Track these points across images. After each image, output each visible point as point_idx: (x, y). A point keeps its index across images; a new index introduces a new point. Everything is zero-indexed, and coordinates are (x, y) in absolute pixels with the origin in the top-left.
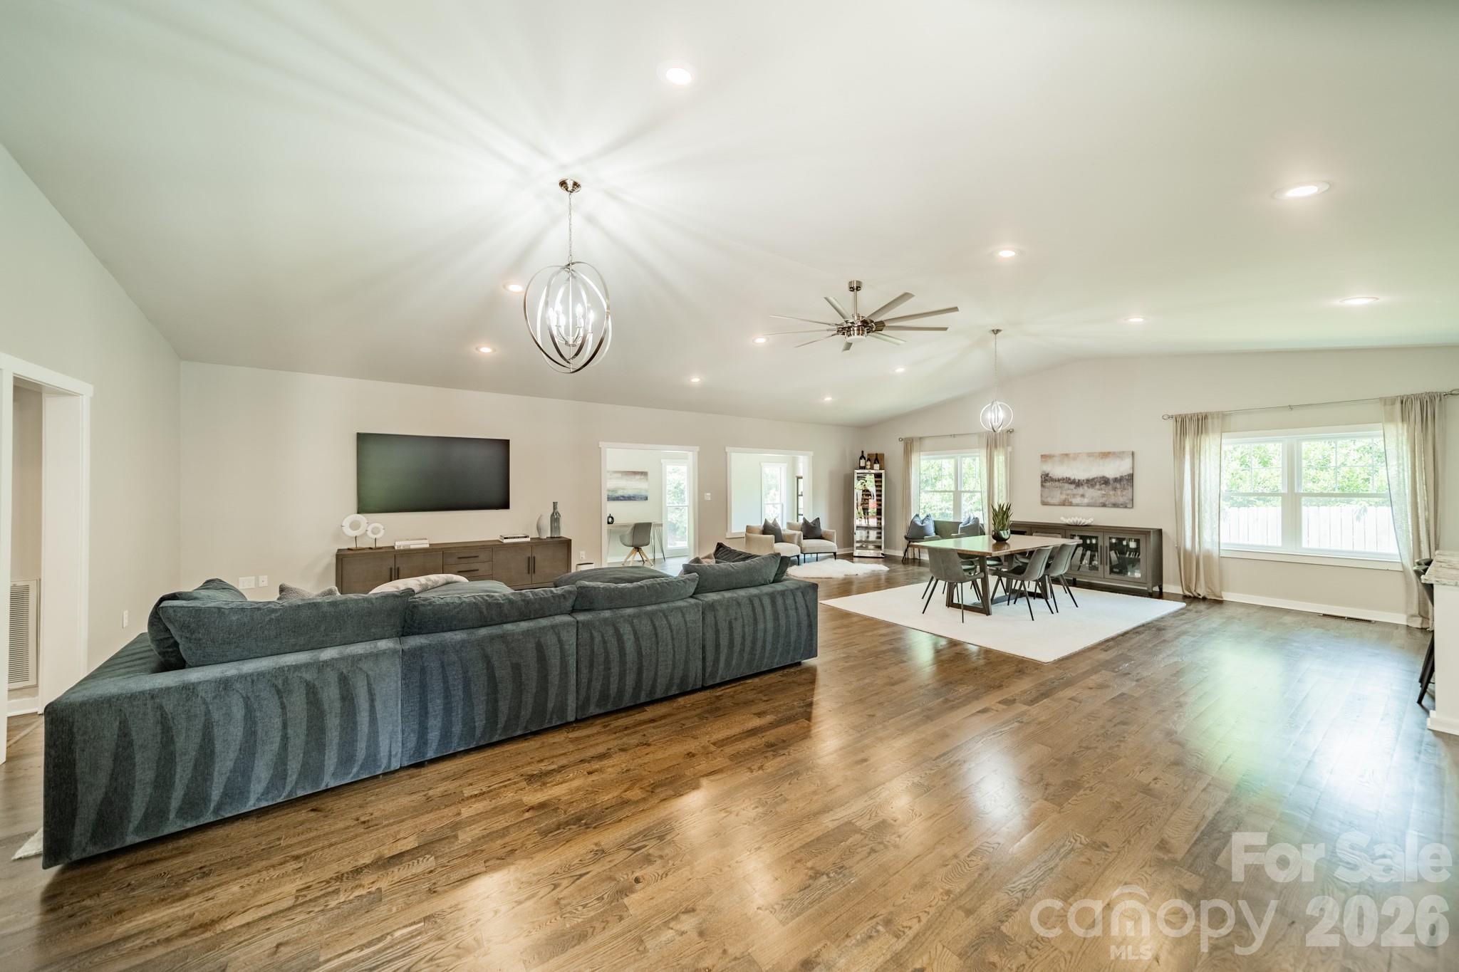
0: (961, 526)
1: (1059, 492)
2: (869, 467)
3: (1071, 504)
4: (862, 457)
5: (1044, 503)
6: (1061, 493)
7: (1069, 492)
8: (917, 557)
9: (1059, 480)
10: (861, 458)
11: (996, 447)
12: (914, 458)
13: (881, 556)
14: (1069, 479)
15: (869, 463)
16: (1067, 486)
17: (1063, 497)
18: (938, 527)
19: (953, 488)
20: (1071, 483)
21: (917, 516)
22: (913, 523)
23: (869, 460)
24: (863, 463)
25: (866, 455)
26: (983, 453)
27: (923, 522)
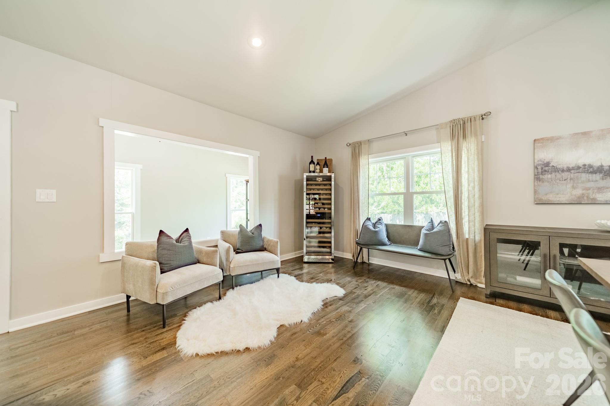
0: (423, 231)
1: (570, 186)
2: (318, 171)
3: (594, 202)
4: (312, 162)
5: (540, 203)
6: (574, 188)
7: (589, 185)
8: (366, 260)
9: (569, 170)
10: (310, 163)
11: (464, 137)
12: (363, 161)
13: (331, 261)
14: (590, 166)
15: (318, 167)
16: (584, 176)
17: (579, 192)
18: (390, 231)
19: (403, 190)
20: (594, 172)
21: (369, 219)
22: (364, 227)
23: (318, 164)
24: (312, 167)
25: (316, 161)
26: (447, 147)
27: (374, 225)
